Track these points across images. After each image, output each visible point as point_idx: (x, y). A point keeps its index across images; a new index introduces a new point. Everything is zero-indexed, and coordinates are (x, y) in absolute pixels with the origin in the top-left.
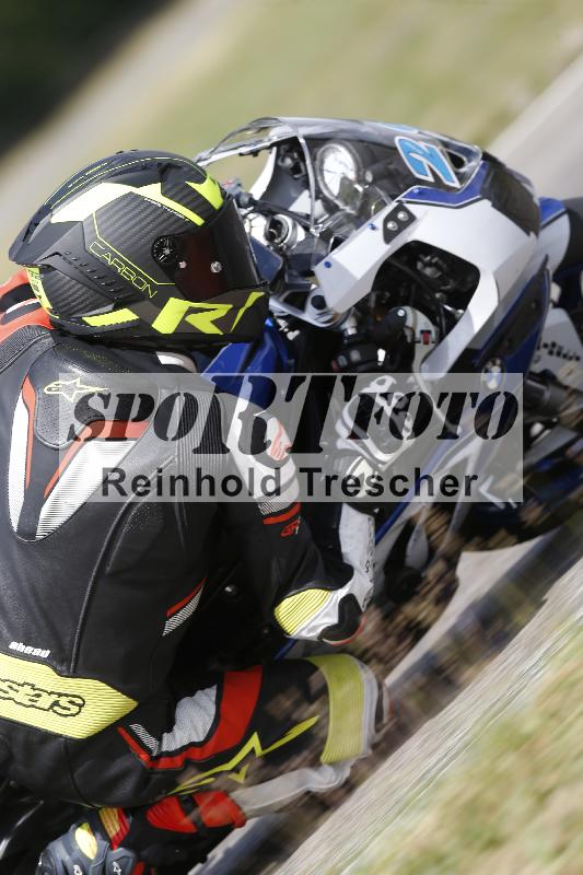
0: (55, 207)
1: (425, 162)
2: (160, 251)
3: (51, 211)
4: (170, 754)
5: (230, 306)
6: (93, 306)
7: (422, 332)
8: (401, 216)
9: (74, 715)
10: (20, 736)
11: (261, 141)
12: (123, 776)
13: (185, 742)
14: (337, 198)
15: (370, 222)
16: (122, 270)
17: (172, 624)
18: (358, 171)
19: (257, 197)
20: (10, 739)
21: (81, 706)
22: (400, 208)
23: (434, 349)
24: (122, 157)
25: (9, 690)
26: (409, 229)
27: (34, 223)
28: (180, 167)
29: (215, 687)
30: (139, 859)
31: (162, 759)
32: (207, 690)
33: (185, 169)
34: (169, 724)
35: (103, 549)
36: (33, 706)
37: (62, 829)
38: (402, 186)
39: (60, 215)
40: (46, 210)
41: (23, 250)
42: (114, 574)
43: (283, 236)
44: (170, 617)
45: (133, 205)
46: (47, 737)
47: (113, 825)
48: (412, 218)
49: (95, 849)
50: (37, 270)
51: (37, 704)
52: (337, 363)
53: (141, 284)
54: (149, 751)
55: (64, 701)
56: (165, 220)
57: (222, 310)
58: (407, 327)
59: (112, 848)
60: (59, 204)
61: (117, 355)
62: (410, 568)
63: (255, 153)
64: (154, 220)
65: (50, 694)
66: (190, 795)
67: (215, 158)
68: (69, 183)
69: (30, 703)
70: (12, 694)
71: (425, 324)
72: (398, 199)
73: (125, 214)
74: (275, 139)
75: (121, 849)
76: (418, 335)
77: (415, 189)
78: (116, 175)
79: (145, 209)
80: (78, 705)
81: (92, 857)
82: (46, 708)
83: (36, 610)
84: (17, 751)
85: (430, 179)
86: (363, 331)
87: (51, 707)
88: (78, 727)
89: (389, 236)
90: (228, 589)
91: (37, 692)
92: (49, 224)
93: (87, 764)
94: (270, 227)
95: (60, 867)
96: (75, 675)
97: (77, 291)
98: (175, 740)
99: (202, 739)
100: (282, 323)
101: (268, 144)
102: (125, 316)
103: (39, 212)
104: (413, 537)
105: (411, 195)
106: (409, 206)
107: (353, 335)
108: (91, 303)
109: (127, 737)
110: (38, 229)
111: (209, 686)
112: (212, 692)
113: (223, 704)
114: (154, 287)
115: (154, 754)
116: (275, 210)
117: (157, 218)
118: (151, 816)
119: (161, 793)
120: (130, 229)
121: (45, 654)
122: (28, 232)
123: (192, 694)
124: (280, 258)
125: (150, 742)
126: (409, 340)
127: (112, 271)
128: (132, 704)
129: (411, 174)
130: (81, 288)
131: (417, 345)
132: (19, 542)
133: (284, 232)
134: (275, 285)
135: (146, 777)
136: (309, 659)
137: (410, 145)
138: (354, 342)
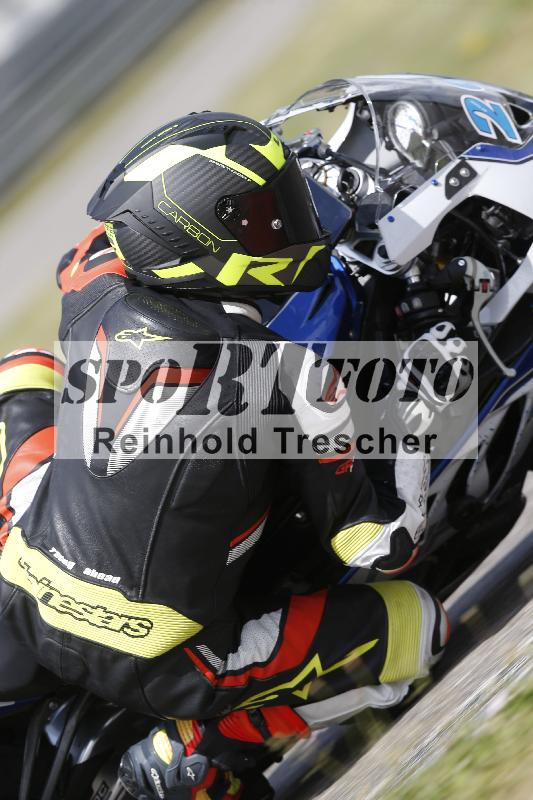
0: (128, 166)
1: (489, 119)
2: (223, 210)
3: (125, 170)
4: (234, 673)
5: (291, 260)
6: (162, 260)
7: (481, 280)
8: (463, 172)
9: (142, 637)
10: (95, 654)
11: (338, 98)
12: (190, 692)
13: (249, 662)
14: (407, 151)
15: (433, 178)
16: (188, 228)
17: (235, 554)
18: (425, 127)
19: (335, 148)
20: (85, 656)
21: (148, 629)
22: (463, 164)
23: (492, 296)
24: (194, 118)
25: (83, 612)
26: (470, 185)
27: (109, 181)
28: (245, 130)
29: (281, 610)
30: (210, 765)
31: (227, 678)
32: (273, 614)
33: (251, 131)
34: (234, 645)
35: (168, 487)
36: (106, 628)
37: (143, 734)
38: (466, 142)
39: (133, 175)
40: (120, 169)
41: (99, 207)
42: (178, 509)
43: (355, 188)
44: (234, 547)
45: (199, 166)
46: (119, 656)
47: (188, 734)
48: (473, 174)
49: (171, 755)
50: (111, 226)
51: (110, 626)
52: (400, 309)
53: (206, 240)
54: (214, 670)
55: (133, 624)
56: (229, 181)
57: (282, 263)
58: (467, 276)
59: (185, 754)
60: (131, 164)
61: (185, 305)
62: (471, 497)
63: (331, 109)
64: (218, 181)
65: (121, 616)
66: (258, 709)
67: (292, 113)
68: (142, 144)
69: (104, 624)
70: (86, 616)
71: (484, 273)
72: (462, 155)
73: (191, 176)
74: (350, 96)
75: (195, 756)
76: (477, 283)
77: (478, 146)
78: (186, 136)
79: (210, 170)
80: (146, 627)
81: (168, 762)
82: (117, 629)
83: (107, 540)
84: (93, 667)
85: (493, 136)
86: (425, 280)
87: (122, 629)
88: (146, 648)
89: (450, 192)
90: (298, 515)
91: (109, 615)
92: (123, 182)
93: (156, 680)
94: (342, 180)
95: (138, 770)
96: (143, 600)
97: (148, 246)
98: (239, 660)
99: (265, 659)
100: (354, 268)
101: (343, 100)
102: (191, 269)
103: (115, 170)
104: (474, 468)
105: (474, 152)
106: (471, 163)
107: (416, 283)
108: (159, 257)
109: (193, 657)
110: (112, 187)
111: (275, 610)
112: (277, 616)
113: (287, 628)
114: (217, 243)
115: (220, 673)
116: (349, 162)
117: (221, 179)
118: (222, 727)
119: (226, 708)
120: (196, 188)
121: (116, 580)
122: (104, 189)
123: (258, 617)
124: (350, 210)
125: (215, 661)
126: (469, 288)
127: (178, 229)
128: (196, 627)
129: (475, 131)
130: (150, 244)
131: (476, 293)
132: (92, 477)
133: (356, 183)
134: (345, 234)
135: (211, 694)
136: (371, 584)
137: (475, 104)
138: (417, 290)
